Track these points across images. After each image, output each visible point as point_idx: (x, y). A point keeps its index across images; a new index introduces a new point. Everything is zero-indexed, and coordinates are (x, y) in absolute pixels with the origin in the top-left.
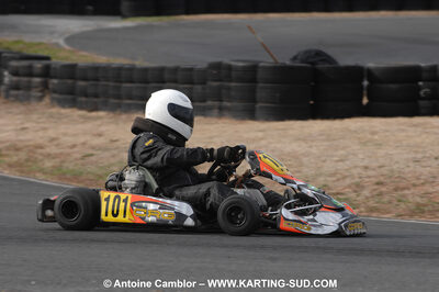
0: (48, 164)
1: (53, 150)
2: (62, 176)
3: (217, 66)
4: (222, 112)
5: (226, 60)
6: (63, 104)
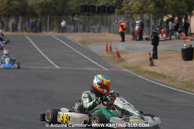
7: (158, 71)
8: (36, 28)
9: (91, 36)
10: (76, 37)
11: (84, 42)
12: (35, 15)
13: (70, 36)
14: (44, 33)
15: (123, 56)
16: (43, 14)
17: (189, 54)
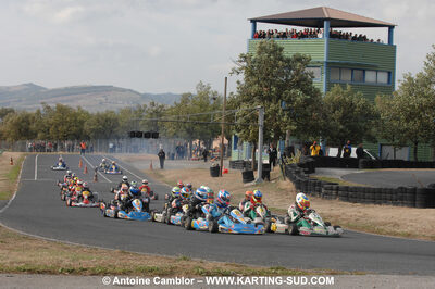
0: (344, 222)
1: (343, 217)
2: (350, 227)
3: (402, 188)
4: (403, 205)
5: (405, 186)
6: (343, 200)
11: (129, 161)
12: (89, 139)
13: (117, 156)
14: (95, 153)
16: (95, 137)
17: (216, 172)
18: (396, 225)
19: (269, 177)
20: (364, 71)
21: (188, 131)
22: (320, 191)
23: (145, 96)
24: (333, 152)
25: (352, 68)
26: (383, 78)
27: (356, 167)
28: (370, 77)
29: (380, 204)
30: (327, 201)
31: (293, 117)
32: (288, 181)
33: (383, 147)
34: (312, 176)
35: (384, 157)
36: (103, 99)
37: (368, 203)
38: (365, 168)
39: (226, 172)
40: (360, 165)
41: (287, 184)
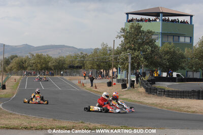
7: (98, 91)
8: (52, 74)
9: (73, 77)
10: (67, 78)
11: (70, 80)
12: (51, 69)
13: (65, 77)
14: (55, 76)
15: (85, 85)
16: (55, 69)
17: (110, 84)
18: (189, 107)
19: (134, 86)
20: (179, 37)
21: (98, 65)
22: (156, 93)
23: (79, 50)
24: (165, 75)
25: (173, 35)
26: (188, 40)
27: (175, 81)
28: (182, 39)
29: (183, 98)
30: (159, 97)
31: (146, 58)
32: (142, 88)
33: (188, 72)
34: (153, 86)
35: (188, 77)
36: (60, 51)
37: (178, 98)
38: (178, 82)
39: (115, 84)
40: (177, 81)
41: (142, 90)
